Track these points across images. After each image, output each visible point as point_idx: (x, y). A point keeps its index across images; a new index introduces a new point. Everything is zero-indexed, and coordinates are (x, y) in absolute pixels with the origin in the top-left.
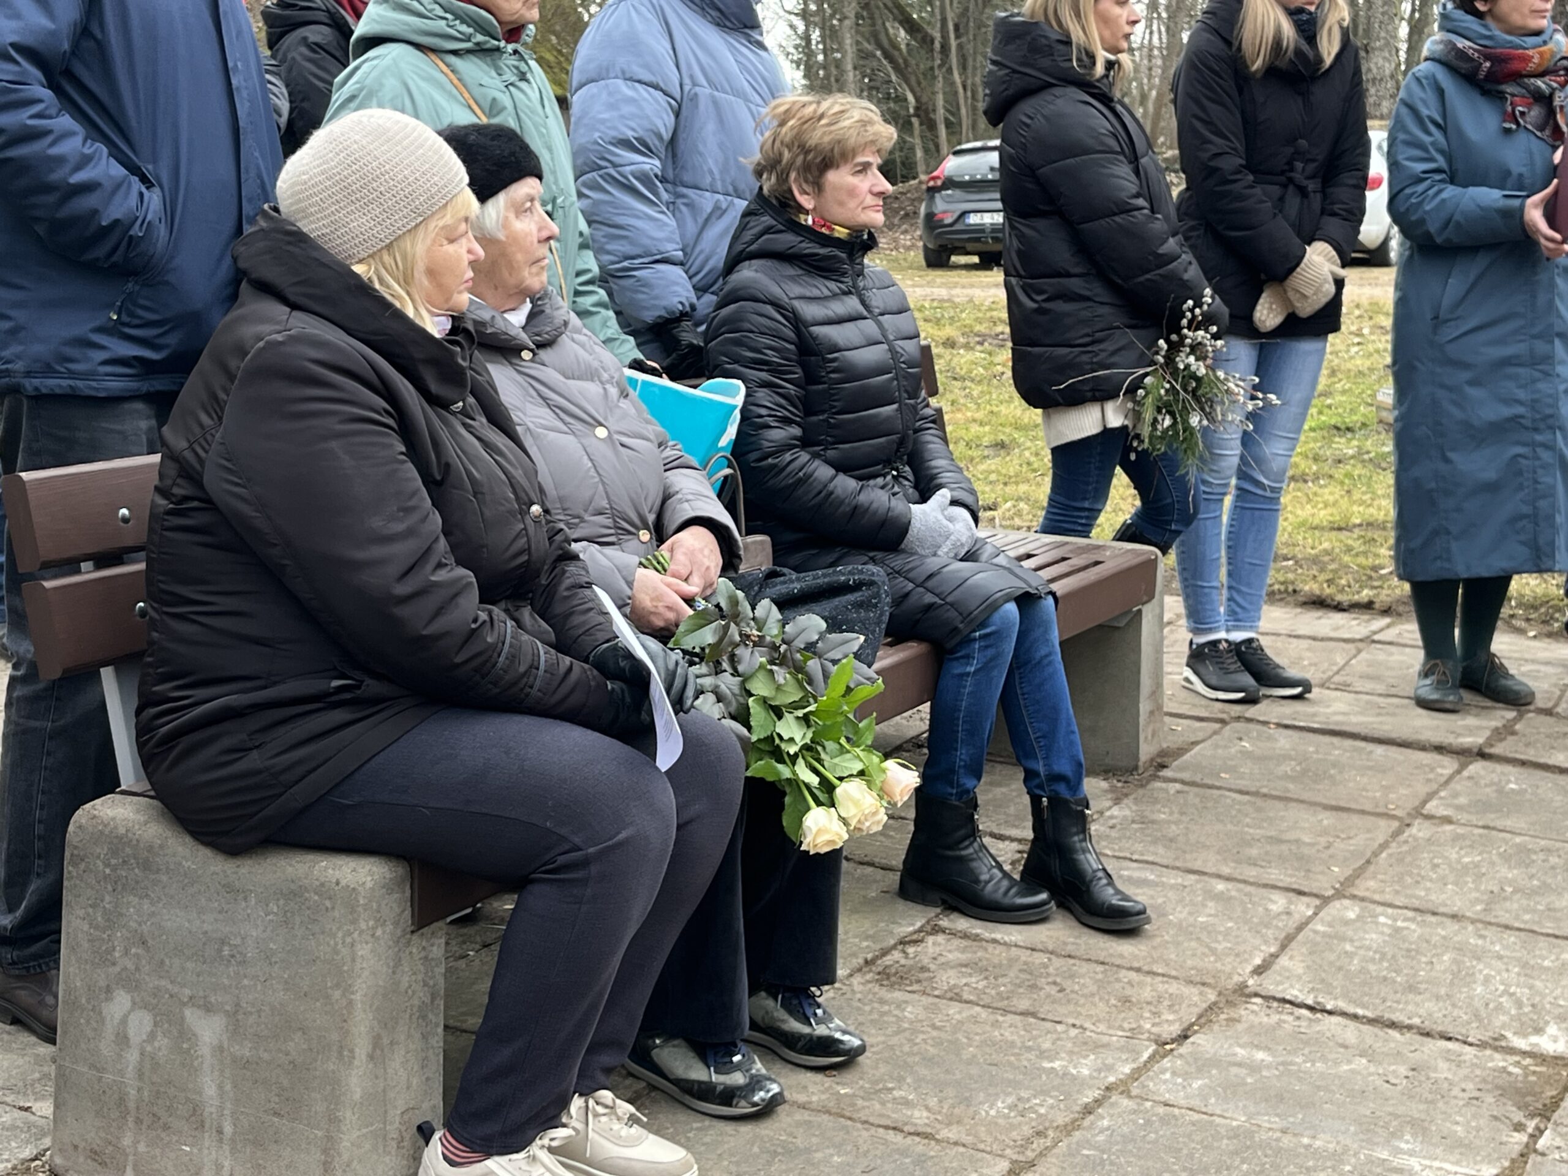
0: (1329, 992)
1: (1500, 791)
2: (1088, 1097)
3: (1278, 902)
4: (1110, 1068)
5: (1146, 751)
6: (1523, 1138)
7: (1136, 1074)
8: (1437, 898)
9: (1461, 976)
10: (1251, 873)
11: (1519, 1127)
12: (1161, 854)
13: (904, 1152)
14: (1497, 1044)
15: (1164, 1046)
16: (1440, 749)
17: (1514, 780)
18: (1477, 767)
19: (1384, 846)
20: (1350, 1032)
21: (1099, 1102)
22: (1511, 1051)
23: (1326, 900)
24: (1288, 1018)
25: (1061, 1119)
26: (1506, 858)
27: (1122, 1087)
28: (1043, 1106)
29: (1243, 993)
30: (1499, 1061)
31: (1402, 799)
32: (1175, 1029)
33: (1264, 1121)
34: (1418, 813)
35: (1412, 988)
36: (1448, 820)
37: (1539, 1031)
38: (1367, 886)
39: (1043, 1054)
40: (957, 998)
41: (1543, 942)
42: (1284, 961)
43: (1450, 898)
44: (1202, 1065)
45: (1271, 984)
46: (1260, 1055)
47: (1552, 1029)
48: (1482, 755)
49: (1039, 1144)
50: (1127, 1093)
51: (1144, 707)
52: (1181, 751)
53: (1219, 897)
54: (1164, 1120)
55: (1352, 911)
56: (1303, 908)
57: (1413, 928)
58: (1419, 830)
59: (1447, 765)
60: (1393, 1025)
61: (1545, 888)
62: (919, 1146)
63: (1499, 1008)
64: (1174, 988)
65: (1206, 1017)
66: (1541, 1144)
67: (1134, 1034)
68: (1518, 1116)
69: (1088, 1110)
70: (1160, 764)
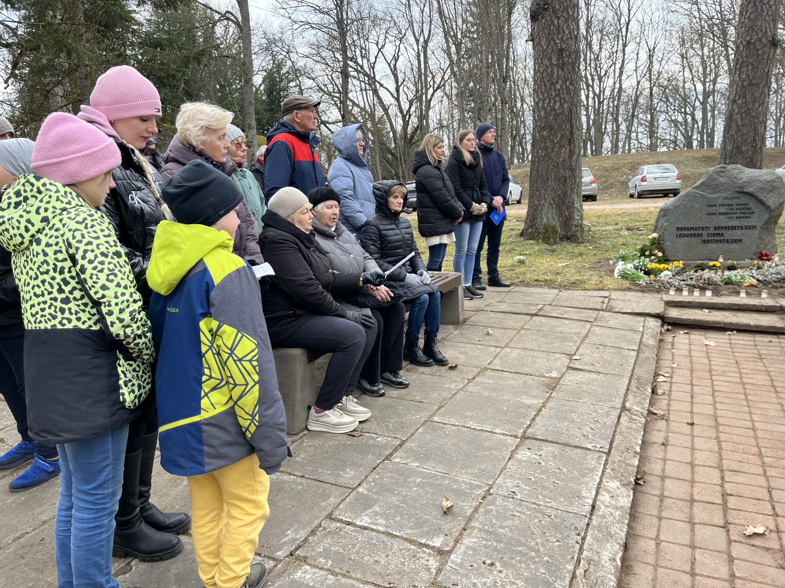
0: (505, 367)
1: (541, 322)
2: (454, 392)
3: (493, 349)
4: (458, 386)
5: (461, 319)
6: (548, 394)
7: (464, 387)
8: (527, 346)
9: (533, 362)
10: (486, 343)
11: (547, 392)
12: (466, 341)
13: (415, 405)
14: (542, 376)
15: (469, 381)
16: (527, 314)
17: (543, 320)
18: (535, 318)
19: (515, 336)
20: (510, 375)
21: (456, 393)
22: (545, 377)
23: (503, 348)
24: (496, 373)
25: (449, 396)
26: (542, 337)
27: (461, 389)
28: (445, 394)
29: (486, 369)
30: (542, 379)
31: (518, 325)
32: (472, 377)
33: (493, 394)
34: (522, 328)
35: (523, 365)
36: (529, 329)
37: (551, 372)
38: (511, 344)
39: (443, 384)
40: (424, 374)
41: (551, 354)
42: (495, 361)
43: (530, 346)
44: (478, 384)
45: (492, 366)
46: (491, 381)
47: (554, 372)
48: (536, 315)
49: (444, 402)
50: (462, 390)
51: (460, 309)
52: (469, 318)
53: (479, 349)
54: (471, 396)
55: (509, 350)
56: (498, 350)
57: (523, 353)
58: (523, 332)
59: (528, 318)
60: (519, 373)
61: (551, 343)
62: (419, 404)
63: (542, 368)
64: (471, 368)
65: (478, 374)
66: (552, 395)
67: (463, 378)
68: (547, 390)
69: (454, 395)
70: (464, 321)
